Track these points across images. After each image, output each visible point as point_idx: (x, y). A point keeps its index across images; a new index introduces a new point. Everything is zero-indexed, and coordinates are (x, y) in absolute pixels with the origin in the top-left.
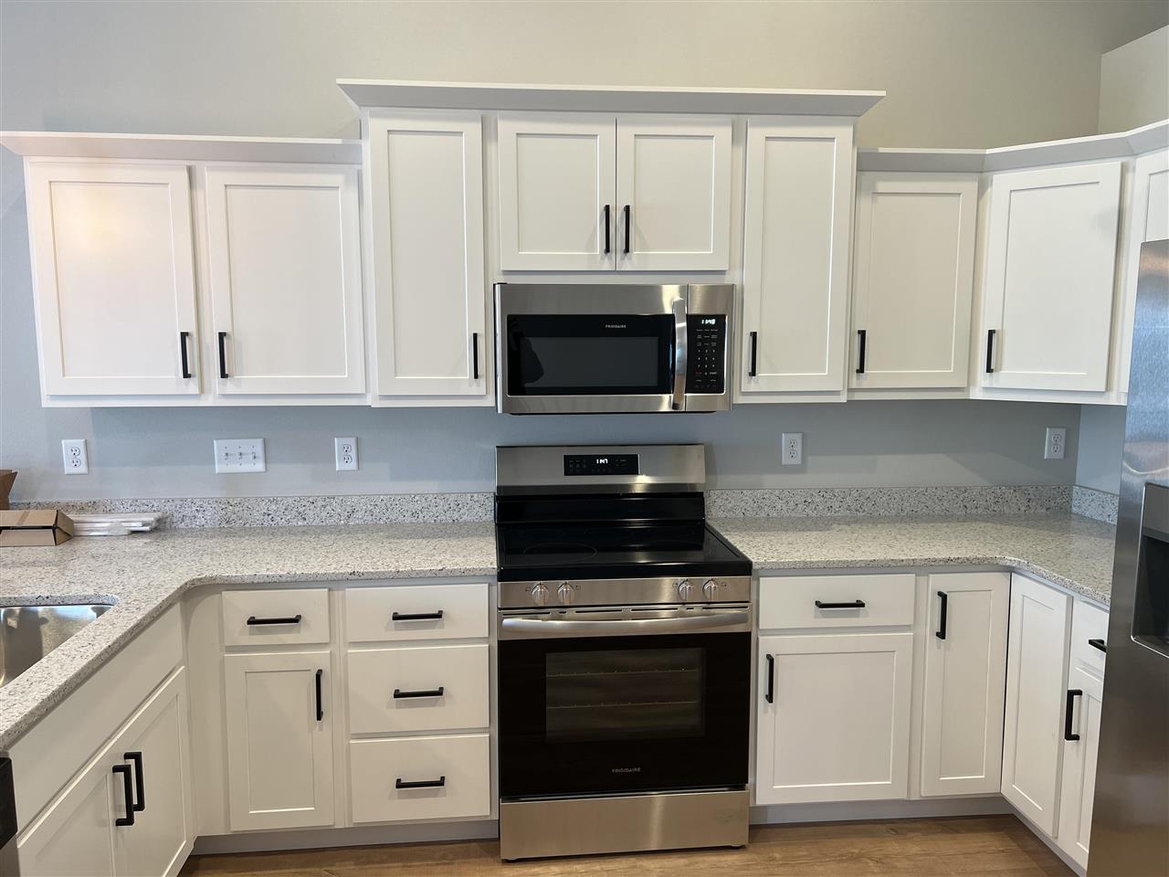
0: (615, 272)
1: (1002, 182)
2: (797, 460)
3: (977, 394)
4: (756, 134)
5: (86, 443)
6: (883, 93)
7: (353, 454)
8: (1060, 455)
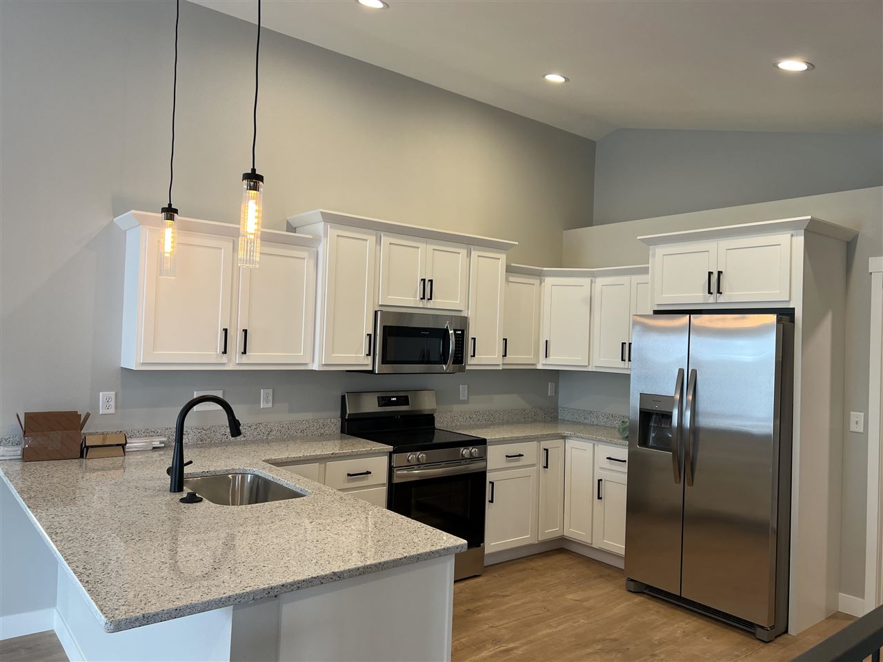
0: (424, 308)
1: (549, 281)
2: (466, 398)
3: (540, 367)
4: (474, 254)
5: (116, 394)
6: (517, 243)
7: (271, 398)
8: (554, 394)
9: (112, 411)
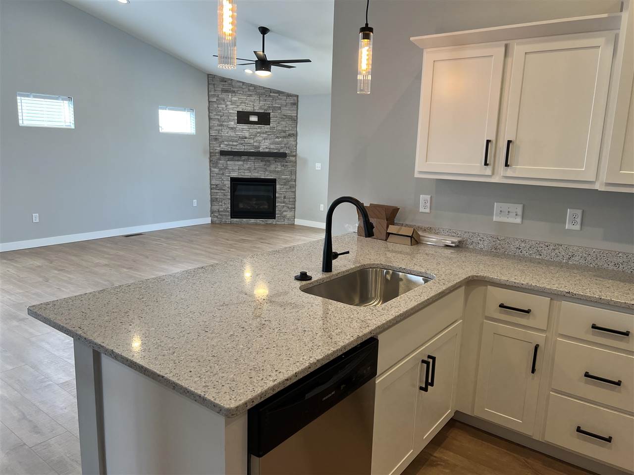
5: (431, 197)
7: (579, 220)
9: (428, 210)
